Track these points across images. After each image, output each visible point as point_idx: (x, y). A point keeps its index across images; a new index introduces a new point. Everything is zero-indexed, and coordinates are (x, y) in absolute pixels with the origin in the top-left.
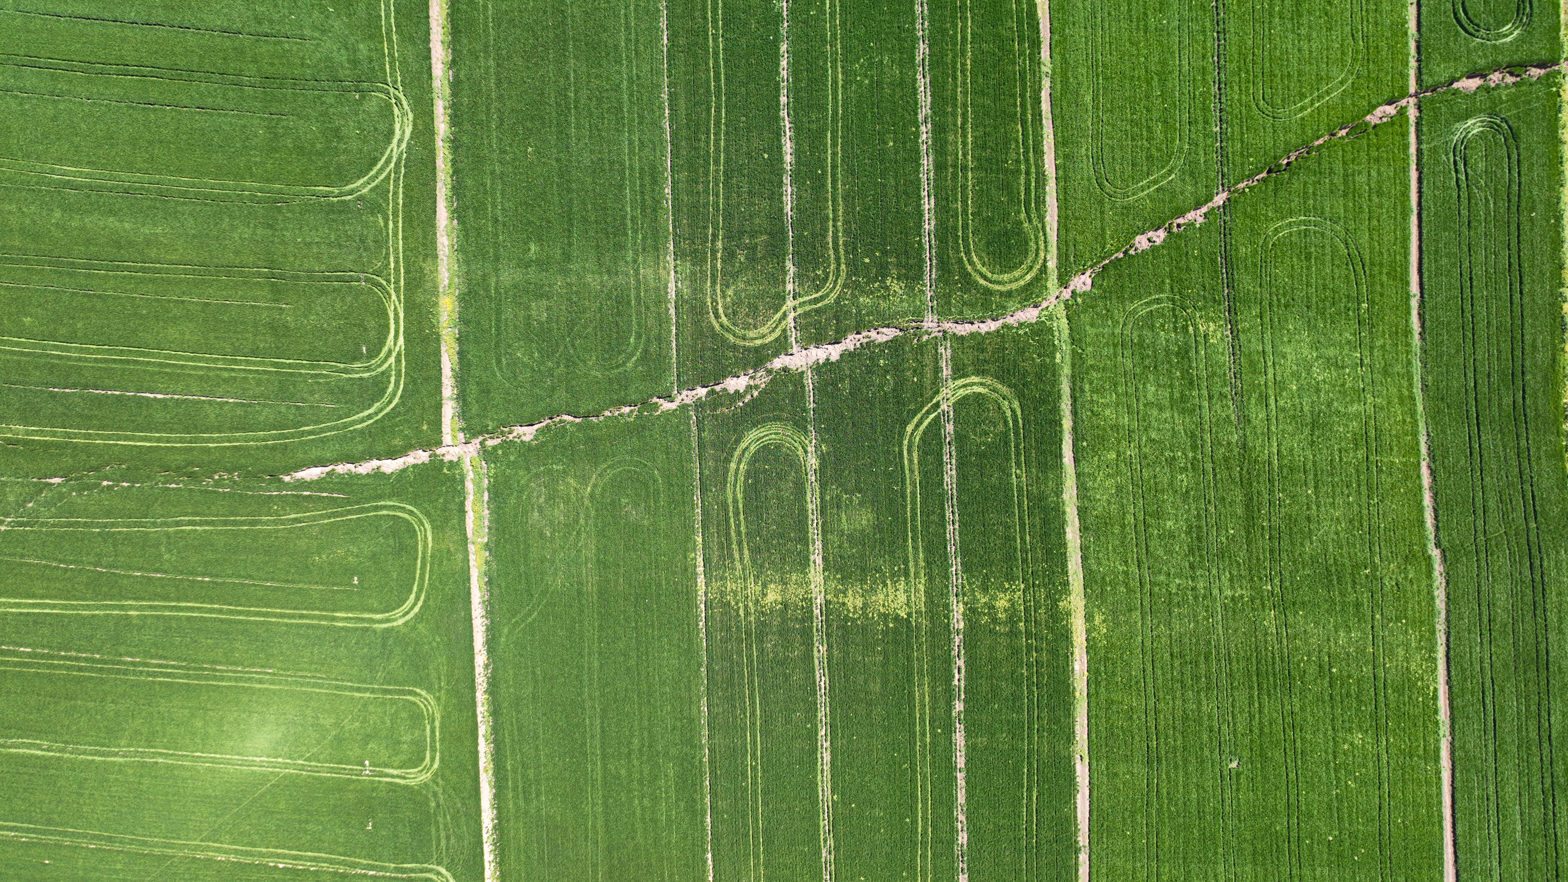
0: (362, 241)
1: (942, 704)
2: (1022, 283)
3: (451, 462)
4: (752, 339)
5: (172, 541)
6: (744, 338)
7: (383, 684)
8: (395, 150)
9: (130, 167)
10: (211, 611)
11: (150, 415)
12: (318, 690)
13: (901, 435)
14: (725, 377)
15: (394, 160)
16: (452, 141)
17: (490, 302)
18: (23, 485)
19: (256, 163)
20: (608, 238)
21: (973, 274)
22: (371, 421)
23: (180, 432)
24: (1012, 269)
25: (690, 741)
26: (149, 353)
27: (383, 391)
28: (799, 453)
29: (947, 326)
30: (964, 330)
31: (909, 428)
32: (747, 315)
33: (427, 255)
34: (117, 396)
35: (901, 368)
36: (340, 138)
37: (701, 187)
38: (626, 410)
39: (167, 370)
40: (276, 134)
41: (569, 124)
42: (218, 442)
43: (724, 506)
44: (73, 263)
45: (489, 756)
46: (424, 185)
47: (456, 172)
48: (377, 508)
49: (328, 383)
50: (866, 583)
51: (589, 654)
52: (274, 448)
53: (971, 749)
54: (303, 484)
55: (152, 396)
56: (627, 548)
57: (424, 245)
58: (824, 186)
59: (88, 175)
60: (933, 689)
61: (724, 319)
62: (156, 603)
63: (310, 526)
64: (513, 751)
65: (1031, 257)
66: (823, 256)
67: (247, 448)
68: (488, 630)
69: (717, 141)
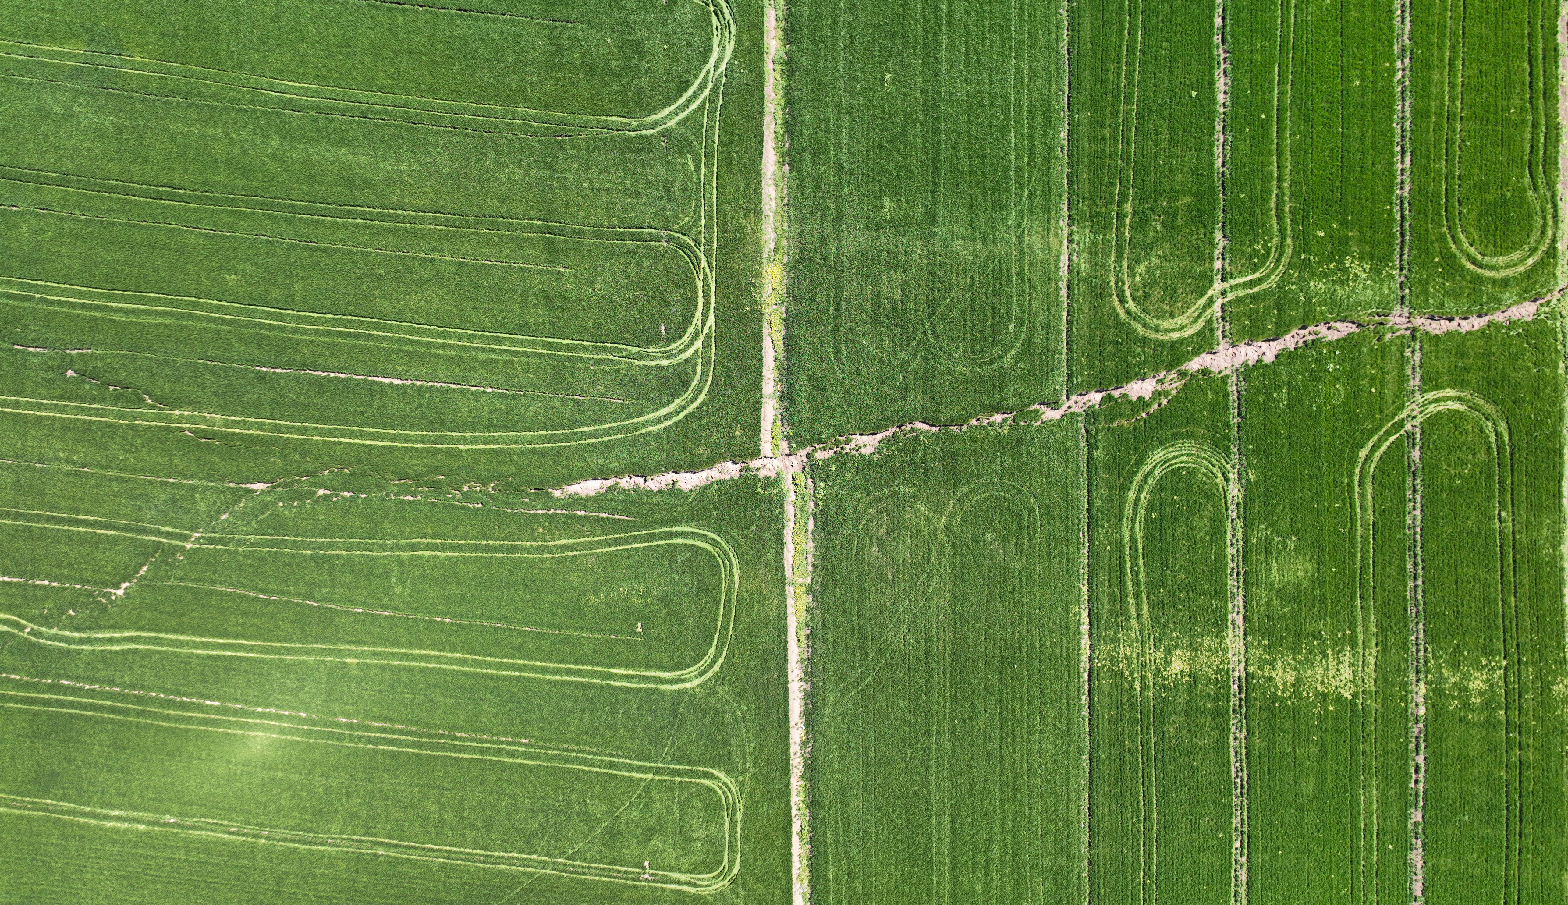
0: (667, 189)
1: (1395, 812)
2: (1521, 269)
3: (767, 478)
4: (1168, 331)
5: (406, 569)
6: (1157, 330)
7: (671, 762)
8: (712, 72)
9: (369, 84)
10: (451, 661)
11: (384, 406)
12: (587, 769)
13: (1353, 461)
14: (1129, 379)
15: (710, 85)
16: (787, 63)
17: (829, 272)
18: (217, 491)
19: (531, 84)
20: (985, 194)
21: (1459, 255)
22: (670, 423)
23: (422, 430)
24: (1509, 250)
25: (1066, 850)
26: (385, 325)
27: (686, 384)
28: (1218, 481)
29: (1418, 321)
30: (1438, 327)
31: (1363, 453)
32: (1162, 300)
33: (748, 210)
34: (343, 380)
35: (1355, 375)
36: (642, 54)
37: (1107, 132)
38: (999, 417)
39: (409, 348)
40: (559, 47)
41: (938, 43)
42: (472, 444)
43: (1119, 547)
44: (292, 206)
45: (805, 862)
46: (748, 118)
47: (790, 103)
48: (671, 535)
49: (617, 372)
50: (1300, 653)
51: (938, 732)
52: (543, 454)
53: (1432, 873)
54: (576, 501)
55: (387, 381)
56: (991, 598)
57: (745, 196)
58: (1266, 135)
59: (316, 93)
60: (1383, 793)
61: (1131, 305)
62: (380, 649)
63: (585, 556)
64: (837, 854)
65: (1536, 235)
66: (1264, 225)
67: (508, 453)
68: (807, 697)
69: (1130, 74)
